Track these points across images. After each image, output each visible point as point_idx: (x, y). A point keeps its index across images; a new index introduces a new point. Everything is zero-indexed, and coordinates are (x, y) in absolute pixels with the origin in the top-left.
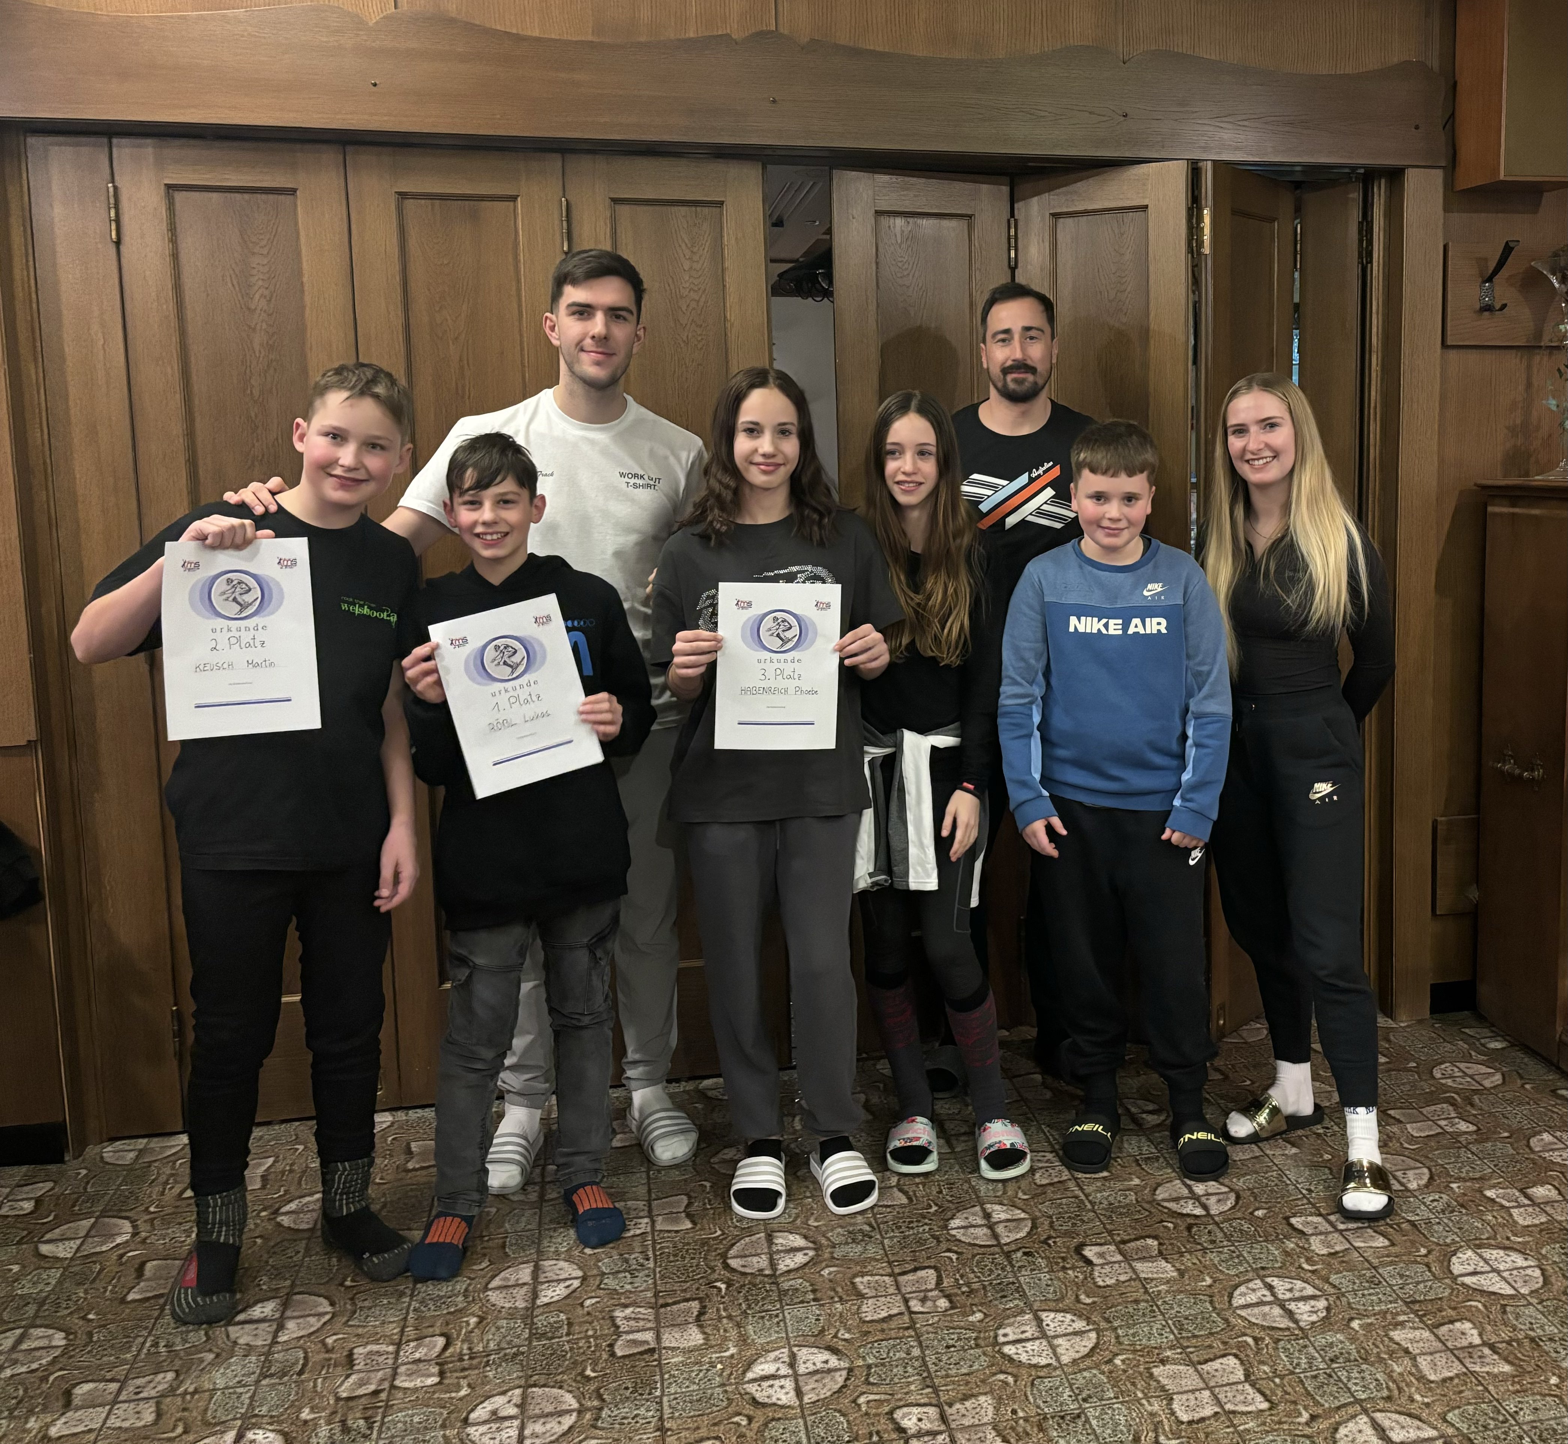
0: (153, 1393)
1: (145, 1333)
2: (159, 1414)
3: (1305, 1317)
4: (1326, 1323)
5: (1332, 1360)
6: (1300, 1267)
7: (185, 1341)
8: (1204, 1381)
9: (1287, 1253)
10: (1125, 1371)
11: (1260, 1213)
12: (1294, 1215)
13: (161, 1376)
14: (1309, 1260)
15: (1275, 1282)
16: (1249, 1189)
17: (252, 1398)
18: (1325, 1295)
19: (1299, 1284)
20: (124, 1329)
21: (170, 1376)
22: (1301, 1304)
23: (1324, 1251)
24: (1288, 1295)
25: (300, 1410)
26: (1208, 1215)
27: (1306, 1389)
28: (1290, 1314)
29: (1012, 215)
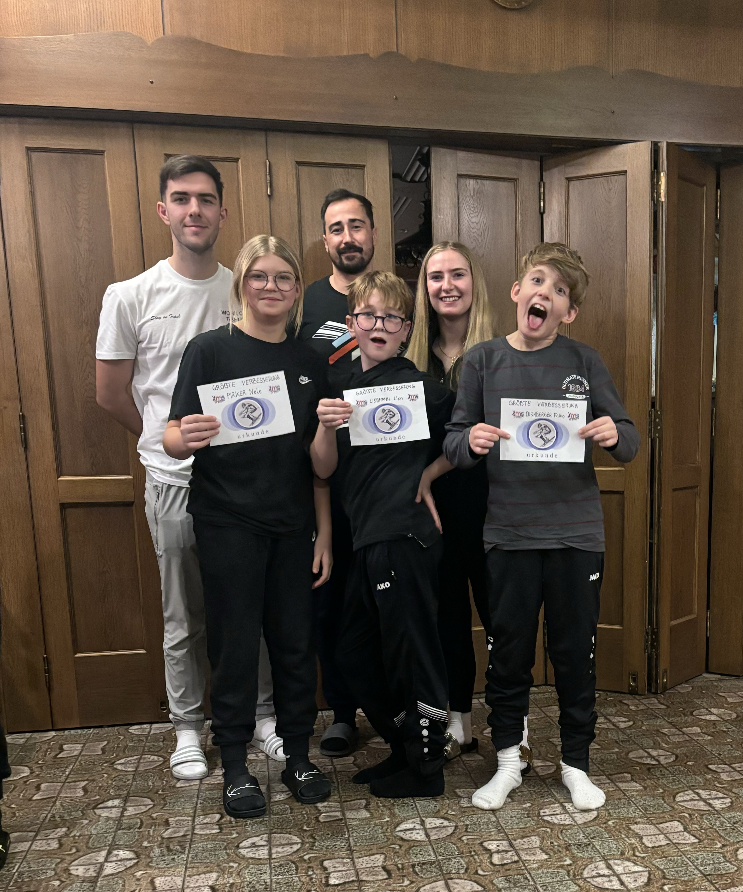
3: (718, 806)
4: (730, 808)
6: (715, 785)
8: (660, 831)
9: (707, 780)
10: (614, 827)
11: (690, 763)
12: (710, 764)
14: (719, 783)
16: (683, 753)
18: (729, 797)
19: (714, 792)
22: (716, 801)
23: (729, 779)
24: (708, 797)
26: (660, 764)
27: (719, 834)
28: (710, 805)
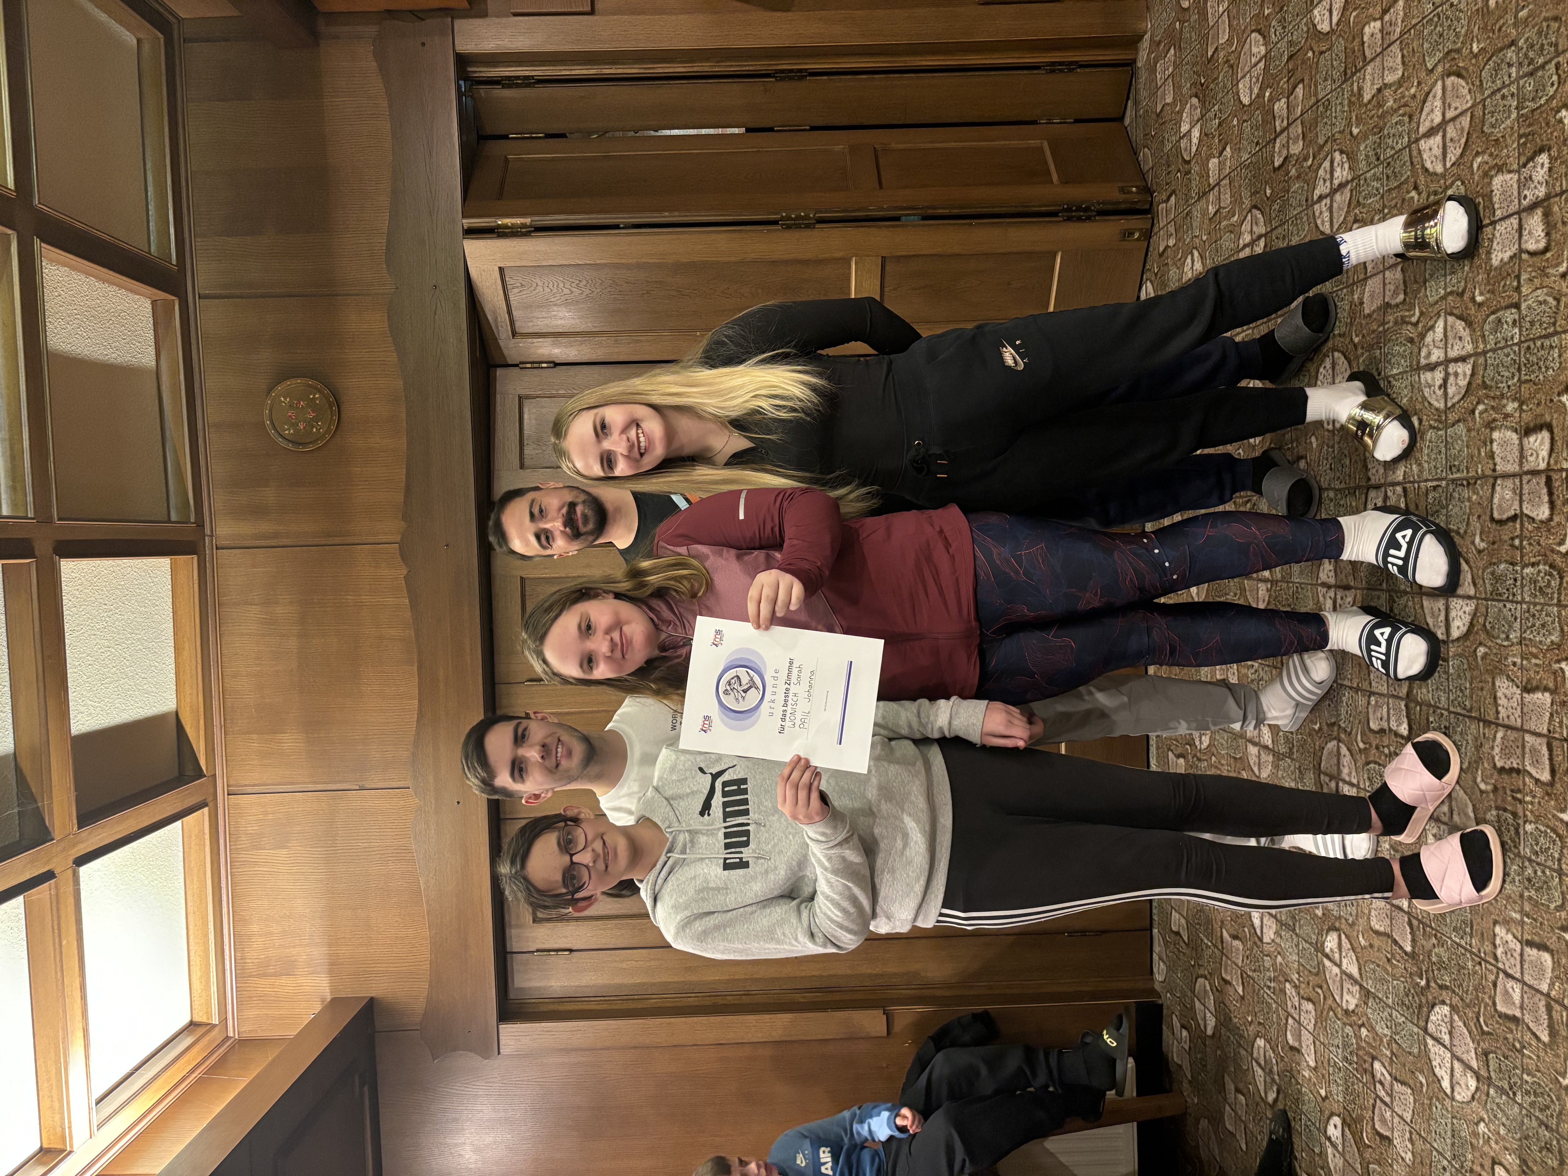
0: (1297, 999)
1: (1262, 991)
2: (1309, 1000)
3: (1345, 173)
4: (1351, 157)
5: (1378, 159)
7: (1268, 970)
8: (1378, 273)
9: (1298, 177)
10: (1363, 336)
12: (1273, 162)
13: (1287, 991)
14: (1306, 159)
15: (1317, 192)
16: (1251, 196)
17: (1306, 942)
18: (1331, 152)
19: (1321, 172)
20: (1258, 1003)
21: (1288, 985)
22: (1336, 175)
23: (1301, 143)
24: (1328, 184)
25: (1316, 915)
26: (1265, 235)
27: (1395, 188)
28: (1342, 186)
29: (516, 365)
